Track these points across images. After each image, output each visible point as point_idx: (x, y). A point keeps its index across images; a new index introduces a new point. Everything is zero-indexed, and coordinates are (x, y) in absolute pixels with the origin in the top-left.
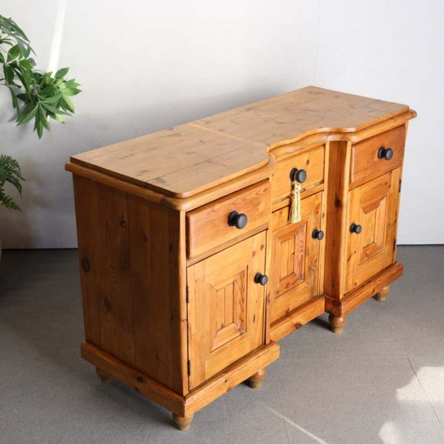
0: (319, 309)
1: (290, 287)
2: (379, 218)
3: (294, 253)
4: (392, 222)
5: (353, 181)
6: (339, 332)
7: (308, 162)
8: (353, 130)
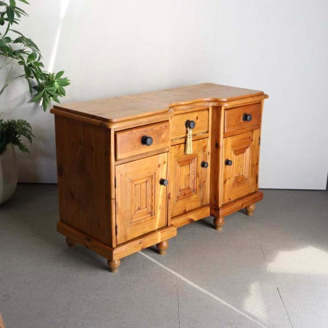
0: (206, 213)
1: (187, 195)
2: (246, 160)
3: (189, 175)
4: (255, 164)
5: (226, 132)
6: (220, 229)
7: (197, 118)
8: (226, 100)
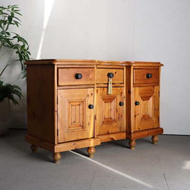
1: (109, 122)
3: (111, 109)
6: (133, 149)
7: (116, 73)
8: (134, 62)
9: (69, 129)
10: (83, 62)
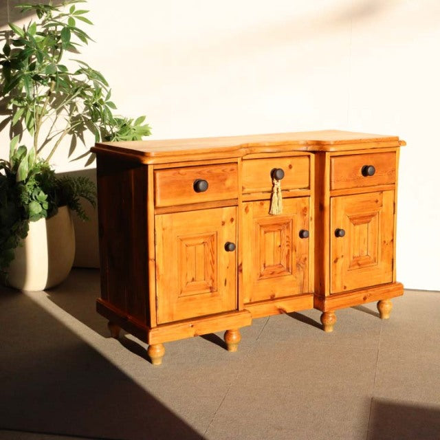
0: (307, 303)
1: (276, 275)
2: (371, 233)
3: (280, 246)
4: (388, 240)
6: (329, 330)
7: (290, 167)
8: (332, 143)
9: (182, 295)
10: (210, 153)
